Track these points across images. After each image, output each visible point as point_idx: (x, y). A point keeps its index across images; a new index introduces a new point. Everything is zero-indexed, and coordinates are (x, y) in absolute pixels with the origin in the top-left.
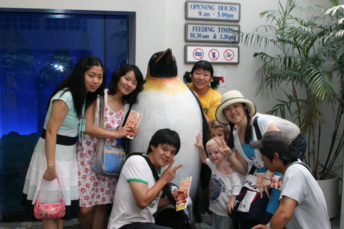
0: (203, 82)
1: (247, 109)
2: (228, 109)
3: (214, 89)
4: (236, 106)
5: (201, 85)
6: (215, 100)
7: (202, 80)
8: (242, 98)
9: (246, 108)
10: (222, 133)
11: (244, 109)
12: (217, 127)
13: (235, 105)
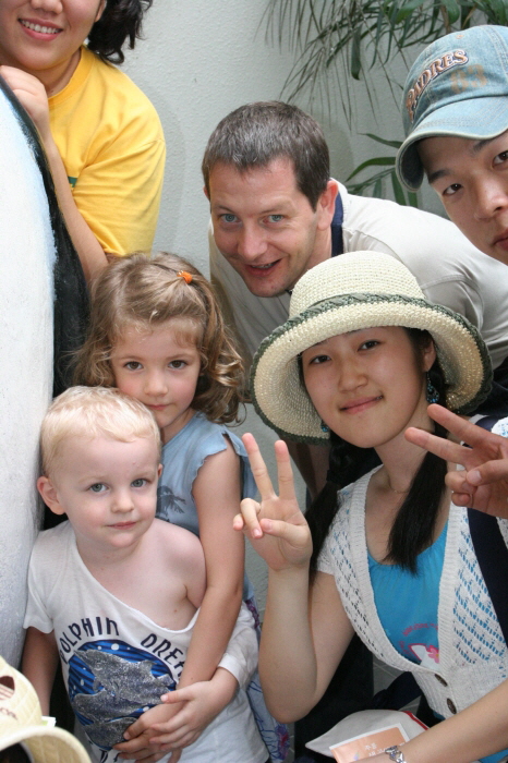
0: (59, 22)
1: (436, 366)
2: (323, 359)
3: (104, 58)
4: (371, 344)
5: (42, 43)
6: (116, 126)
7: (54, 13)
8: (408, 300)
9: (429, 360)
10: (190, 352)
11: (418, 361)
12: (166, 313)
13: (368, 342)
